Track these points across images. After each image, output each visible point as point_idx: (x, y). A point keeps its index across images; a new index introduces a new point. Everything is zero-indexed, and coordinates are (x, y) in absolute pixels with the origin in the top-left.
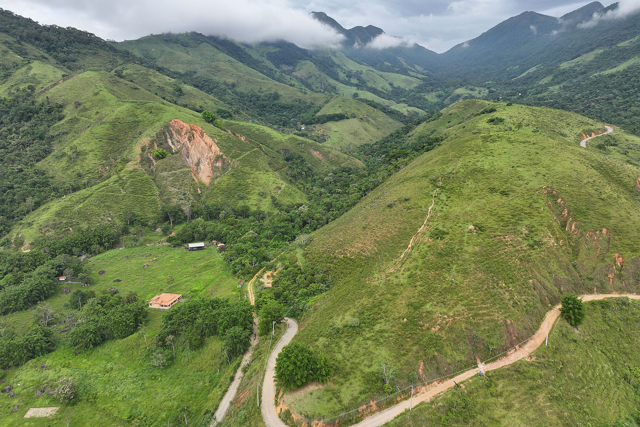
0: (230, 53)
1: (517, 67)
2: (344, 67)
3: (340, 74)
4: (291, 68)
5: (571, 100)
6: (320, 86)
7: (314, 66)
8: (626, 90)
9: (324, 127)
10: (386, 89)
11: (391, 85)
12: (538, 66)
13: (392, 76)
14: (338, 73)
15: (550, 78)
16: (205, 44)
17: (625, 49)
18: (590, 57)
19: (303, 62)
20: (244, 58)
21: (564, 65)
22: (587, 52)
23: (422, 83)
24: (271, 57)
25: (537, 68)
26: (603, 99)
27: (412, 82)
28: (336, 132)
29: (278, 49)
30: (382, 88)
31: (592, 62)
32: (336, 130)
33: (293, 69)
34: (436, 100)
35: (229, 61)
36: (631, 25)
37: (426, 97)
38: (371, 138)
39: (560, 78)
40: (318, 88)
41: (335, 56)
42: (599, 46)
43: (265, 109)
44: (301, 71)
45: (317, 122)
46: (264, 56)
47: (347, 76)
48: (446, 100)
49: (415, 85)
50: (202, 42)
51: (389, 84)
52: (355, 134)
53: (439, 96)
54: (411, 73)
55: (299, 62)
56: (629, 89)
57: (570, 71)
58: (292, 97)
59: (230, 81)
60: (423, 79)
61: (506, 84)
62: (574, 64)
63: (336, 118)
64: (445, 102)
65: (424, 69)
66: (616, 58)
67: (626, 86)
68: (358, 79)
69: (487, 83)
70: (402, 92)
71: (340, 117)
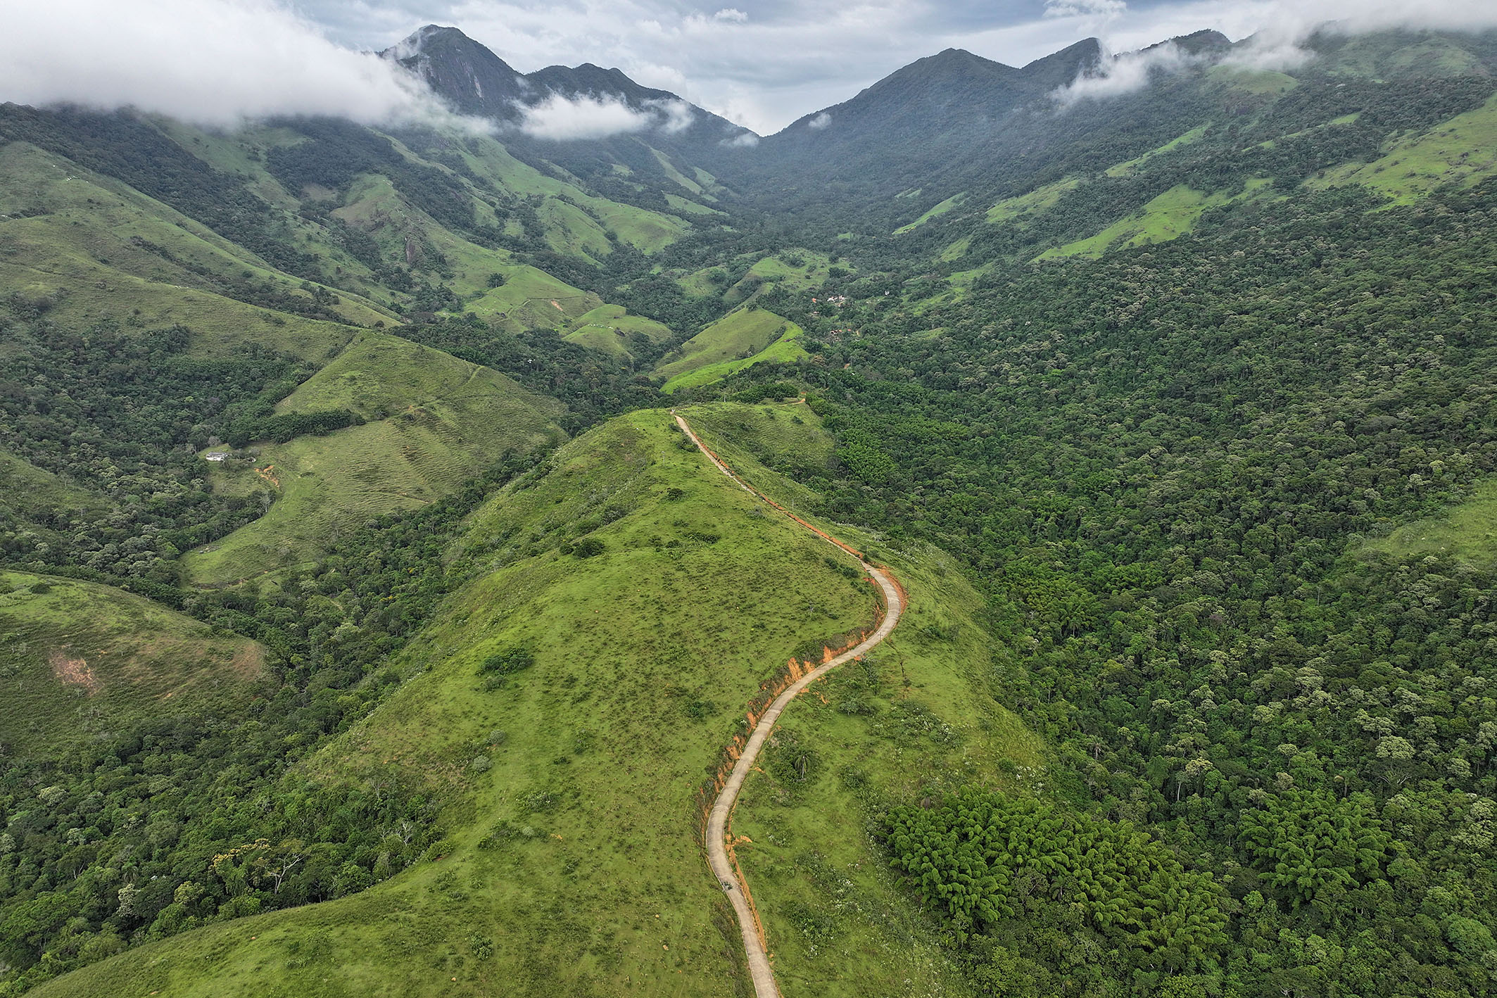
0: (110, 170)
1: (917, 193)
2: (498, 185)
3: (479, 208)
4: (331, 196)
5: (971, 342)
6: (401, 253)
7: (394, 192)
8: (1077, 332)
9: (281, 456)
10: (594, 250)
11: (611, 237)
12: (957, 196)
13: (617, 212)
14: (472, 205)
15: (964, 244)
16: (23, 144)
17: (1115, 189)
18: (1048, 197)
19: (368, 178)
20: (173, 176)
21: (998, 213)
22: (1046, 182)
23: (688, 233)
24: (281, 164)
25: (954, 201)
26: (1028, 354)
27: (661, 232)
28: (308, 474)
29: (301, 140)
30: (586, 249)
31: (1052, 210)
32: (310, 468)
33: (339, 198)
34: (706, 291)
35: (90, 201)
36: (1136, 124)
37: (682, 283)
38: (421, 482)
39: (984, 248)
40: (396, 258)
41: (476, 153)
42: (1074, 168)
43: (128, 387)
44: (357, 205)
45: (267, 438)
46: (259, 160)
47: (498, 213)
48: (730, 292)
49: (669, 241)
50: (13, 139)
51: (606, 235)
52: (370, 476)
53: (716, 279)
54: (675, 202)
55: (358, 179)
56: (1084, 332)
57: (1005, 233)
58: (234, 336)
59: (41, 288)
60: (696, 222)
61: (879, 245)
62: (1015, 214)
63: (321, 428)
64: (726, 298)
65: (717, 182)
66: (1098, 209)
67: (1078, 323)
68: (523, 223)
69: (841, 236)
70: (630, 262)
71: (335, 423)
